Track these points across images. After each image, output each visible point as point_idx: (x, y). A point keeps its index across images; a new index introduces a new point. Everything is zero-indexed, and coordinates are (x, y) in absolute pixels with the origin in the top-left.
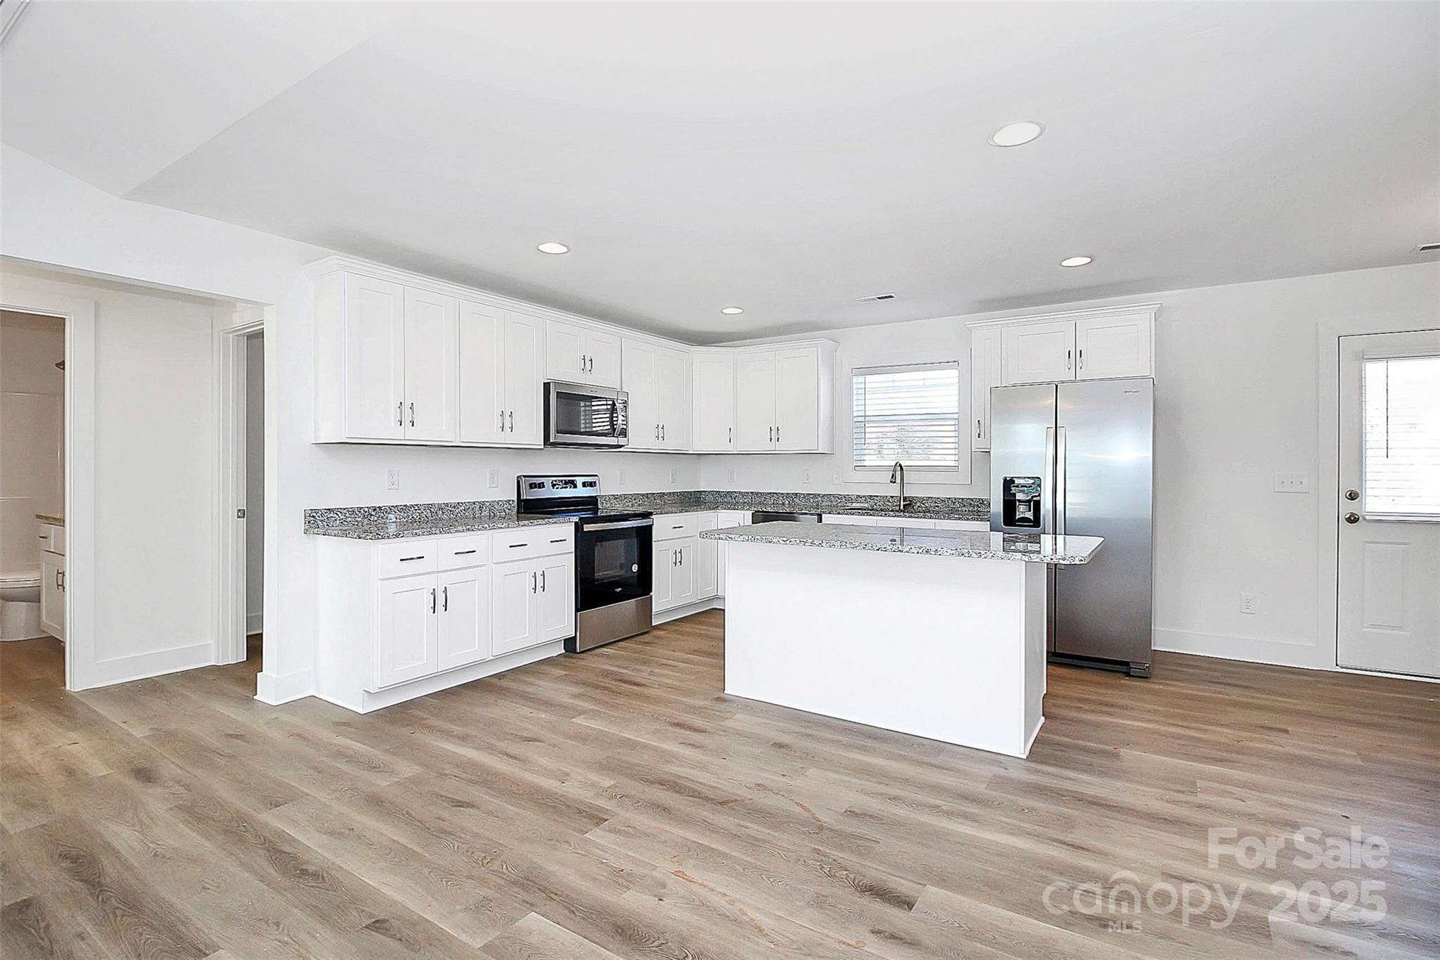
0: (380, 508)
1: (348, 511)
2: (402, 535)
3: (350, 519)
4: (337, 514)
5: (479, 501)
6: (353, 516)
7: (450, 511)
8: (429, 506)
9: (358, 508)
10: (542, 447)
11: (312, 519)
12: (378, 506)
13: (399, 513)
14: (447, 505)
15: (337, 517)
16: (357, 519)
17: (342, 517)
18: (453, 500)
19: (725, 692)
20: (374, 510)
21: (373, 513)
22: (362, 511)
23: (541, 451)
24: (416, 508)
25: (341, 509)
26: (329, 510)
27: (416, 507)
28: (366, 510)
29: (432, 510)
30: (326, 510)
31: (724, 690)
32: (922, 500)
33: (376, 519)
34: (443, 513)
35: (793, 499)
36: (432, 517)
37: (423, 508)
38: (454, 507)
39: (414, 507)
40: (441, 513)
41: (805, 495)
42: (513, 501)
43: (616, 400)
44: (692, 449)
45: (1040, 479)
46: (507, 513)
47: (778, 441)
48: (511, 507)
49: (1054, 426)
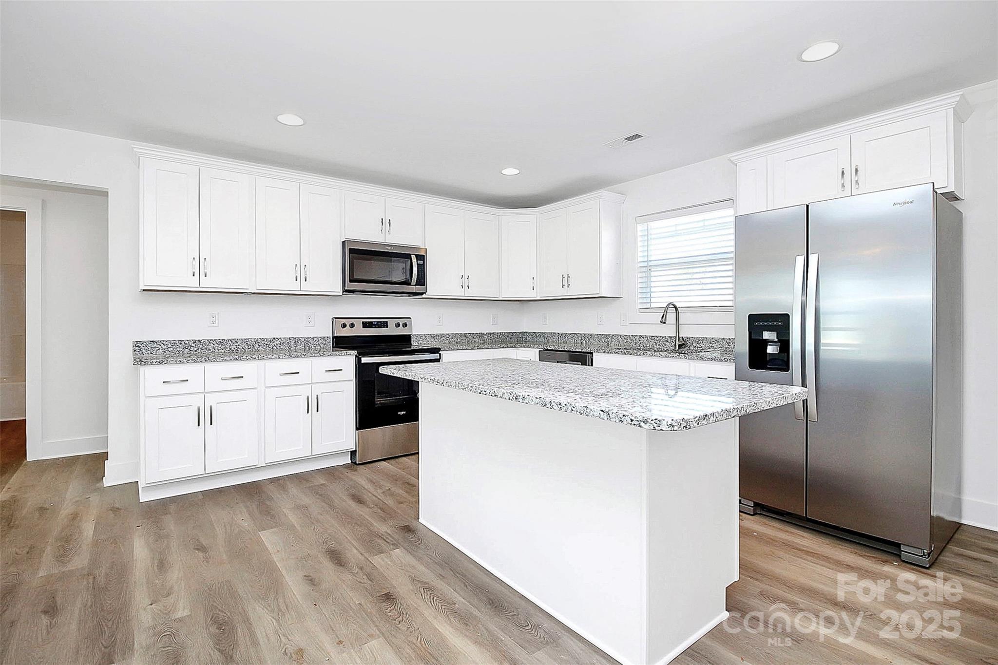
0: (199, 341)
1: (170, 343)
2: (166, 362)
3: (172, 349)
4: (160, 345)
5: (295, 337)
6: (174, 347)
7: (266, 344)
9: (179, 341)
10: (341, 294)
11: (138, 348)
12: (198, 339)
13: (217, 345)
14: (263, 339)
15: (160, 347)
16: (179, 349)
17: (164, 347)
18: (269, 336)
20: (194, 343)
21: (193, 345)
22: (183, 343)
23: (339, 297)
24: (234, 341)
25: (163, 341)
26: (152, 341)
28: (187, 342)
29: (249, 343)
30: (150, 341)
32: (699, 340)
33: (195, 349)
34: (259, 346)
35: (589, 339)
36: (249, 349)
37: (240, 342)
38: (270, 341)
39: (232, 341)
40: (257, 346)
41: (598, 335)
42: (328, 338)
43: (413, 255)
44: (500, 296)
45: (788, 315)
46: (322, 347)
47: (568, 287)
48: (326, 342)
49: (805, 253)
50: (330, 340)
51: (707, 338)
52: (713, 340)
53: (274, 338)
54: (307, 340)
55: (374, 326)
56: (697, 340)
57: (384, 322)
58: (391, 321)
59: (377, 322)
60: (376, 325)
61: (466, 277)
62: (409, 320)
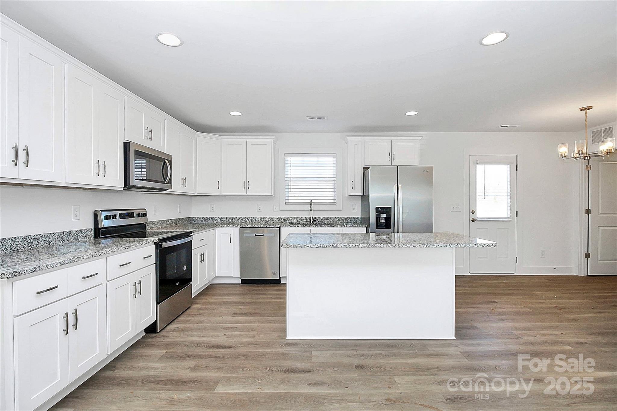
7: (44, 241)
8: (25, 239)
10: (122, 189)
14: (41, 236)
18: (46, 231)
19: (287, 338)
27: (14, 240)
31: (286, 337)
34: (38, 243)
35: (252, 220)
36: (29, 247)
37: (20, 240)
38: (48, 237)
39: (12, 240)
40: (36, 243)
41: (259, 218)
42: (92, 229)
43: (166, 159)
44: (196, 192)
45: (391, 208)
46: (88, 238)
47: (249, 189)
48: (91, 234)
49: (397, 185)
50: (93, 231)
51: (325, 217)
53: (51, 233)
54: (77, 232)
55: (126, 217)
56: (319, 218)
57: (132, 213)
58: (136, 213)
59: (128, 213)
60: (127, 216)
61: (184, 178)
62: (145, 210)
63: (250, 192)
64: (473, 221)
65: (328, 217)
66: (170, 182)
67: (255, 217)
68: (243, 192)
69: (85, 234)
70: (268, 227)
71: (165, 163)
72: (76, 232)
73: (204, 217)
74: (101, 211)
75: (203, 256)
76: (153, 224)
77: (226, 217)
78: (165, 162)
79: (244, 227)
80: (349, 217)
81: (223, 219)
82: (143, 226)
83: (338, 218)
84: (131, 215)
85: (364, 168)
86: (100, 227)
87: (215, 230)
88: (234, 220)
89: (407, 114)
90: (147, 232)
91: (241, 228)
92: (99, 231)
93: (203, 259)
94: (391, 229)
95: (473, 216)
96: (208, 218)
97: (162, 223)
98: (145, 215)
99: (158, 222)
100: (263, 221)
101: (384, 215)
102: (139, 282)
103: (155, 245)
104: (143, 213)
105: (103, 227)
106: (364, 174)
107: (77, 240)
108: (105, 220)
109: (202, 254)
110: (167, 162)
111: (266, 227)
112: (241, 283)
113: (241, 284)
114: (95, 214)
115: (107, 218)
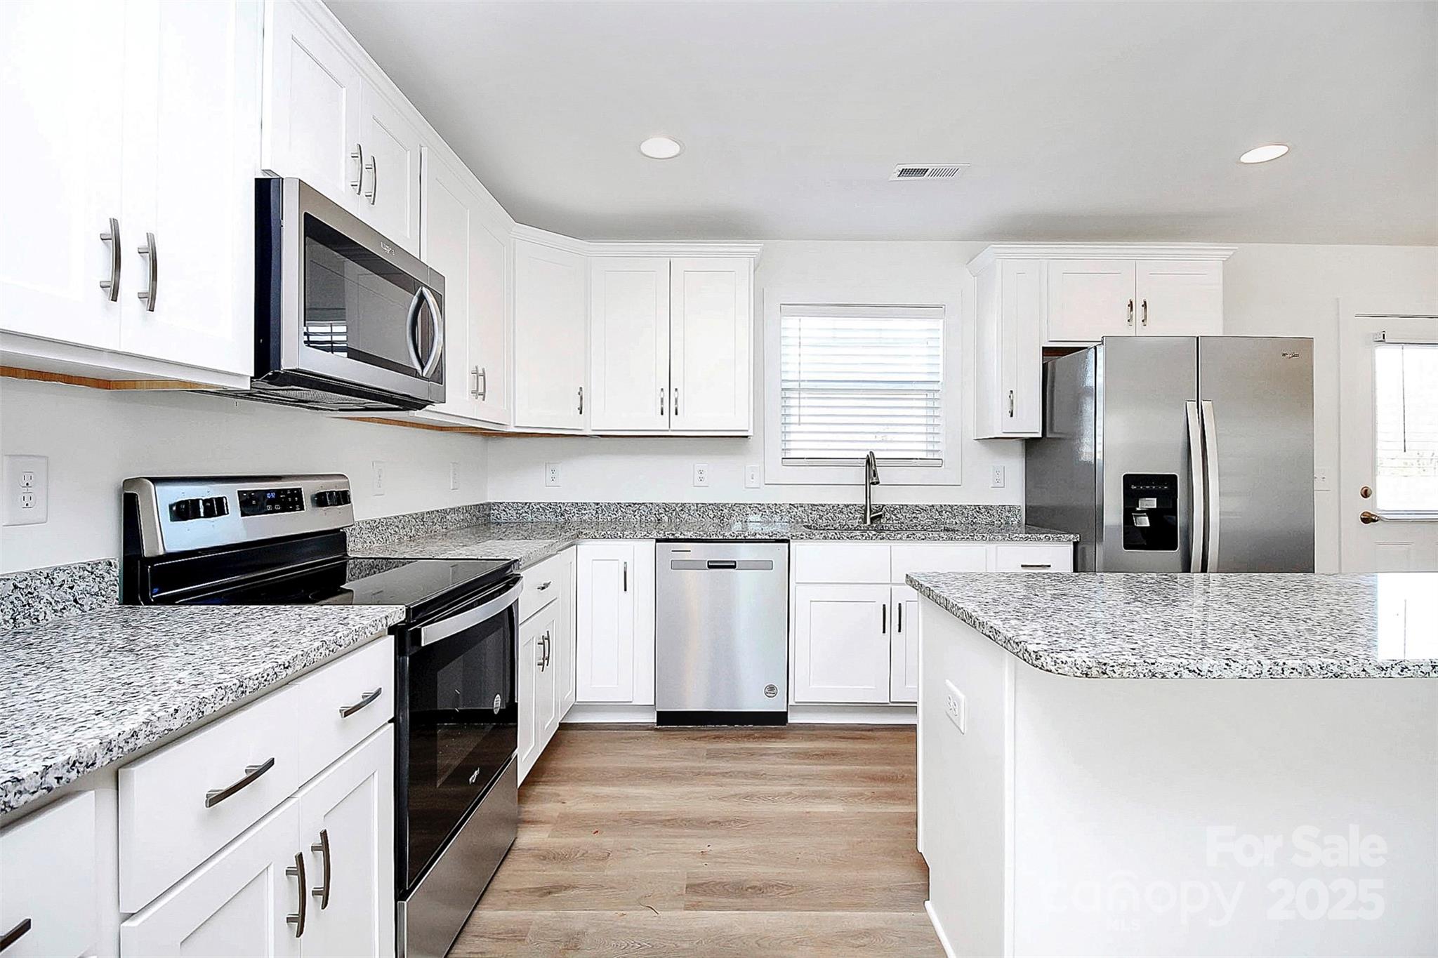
35: (677, 513)
41: (700, 505)
42: (110, 564)
43: (426, 286)
44: (512, 424)
45: (1174, 477)
46: (87, 608)
47: (676, 414)
48: (103, 585)
49: (1196, 399)
50: (116, 572)
51: (907, 506)
52: (917, 508)
54: (24, 583)
55: (269, 508)
56: (892, 509)
57: (292, 490)
58: (309, 489)
59: (278, 492)
60: (272, 502)
61: (480, 372)
62: (344, 480)
63: (680, 424)
64: (1368, 519)
65: (916, 506)
66: (439, 376)
67: (688, 506)
68: (658, 424)
69: (71, 588)
70: (749, 537)
71: (425, 301)
72: (21, 585)
73: (526, 503)
74: (155, 481)
75: (546, 641)
76: (373, 528)
77: (598, 504)
78: (422, 298)
79: (671, 537)
80: (985, 507)
81: (585, 509)
82: (336, 539)
83: (949, 509)
84: (289, 501)
85: (1047, 351)
86: (146, 554)
87: (575, 546)
88: (620, 513)
89: (1245, 159)
90: (350, 561)
91: (658, 541)
92: (144, 570)
93: (546, 655)
94: (1175, 549)
95: (1365, 506)
96: (538, 506)
97: (400, 526)
98: (342, 498)
99: (388, 523)
100: (712, 516)
101: (1152, 503)
102: (319, 841)
103: (392, 637)
104: (337, 492)
105: (161, 552)
106: (1045, 366)
107: (27, 622)
108: (171, 520)
109: (546, 636)
110: (430, 299)
111: (742, 537)
112: (655, 721)
113: (658, 724)
114: (126, 495)
115: (184, 511)
